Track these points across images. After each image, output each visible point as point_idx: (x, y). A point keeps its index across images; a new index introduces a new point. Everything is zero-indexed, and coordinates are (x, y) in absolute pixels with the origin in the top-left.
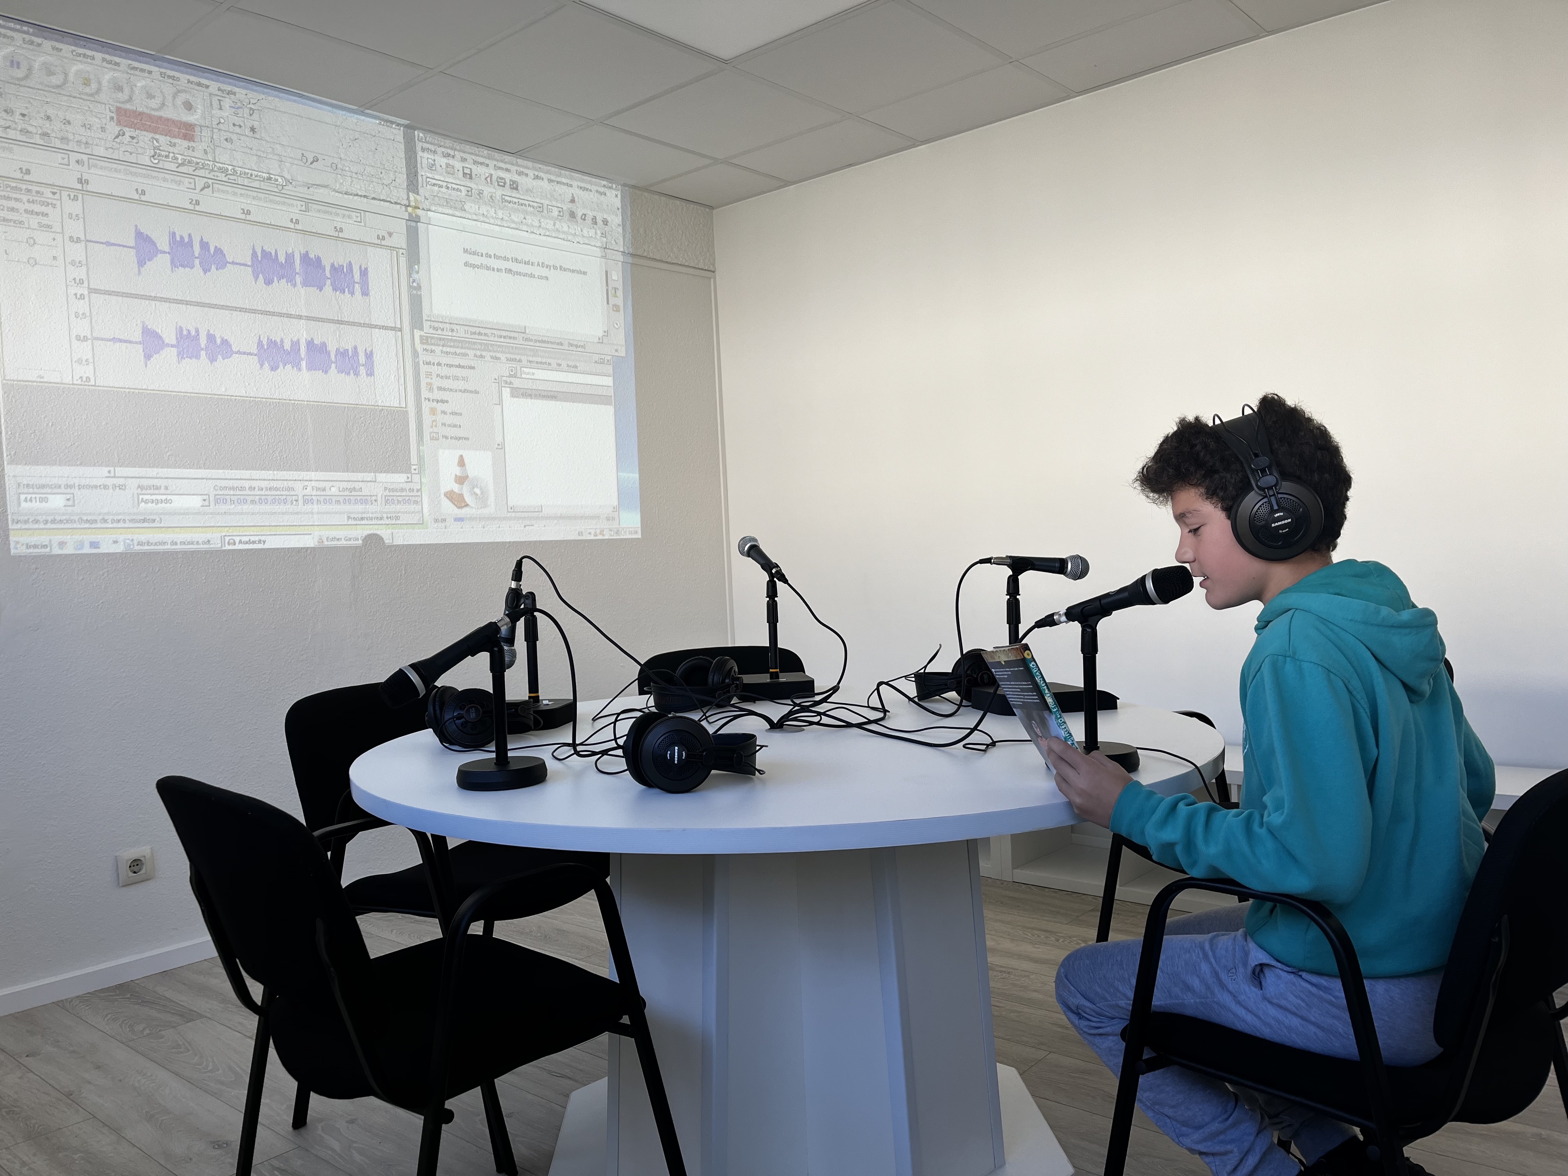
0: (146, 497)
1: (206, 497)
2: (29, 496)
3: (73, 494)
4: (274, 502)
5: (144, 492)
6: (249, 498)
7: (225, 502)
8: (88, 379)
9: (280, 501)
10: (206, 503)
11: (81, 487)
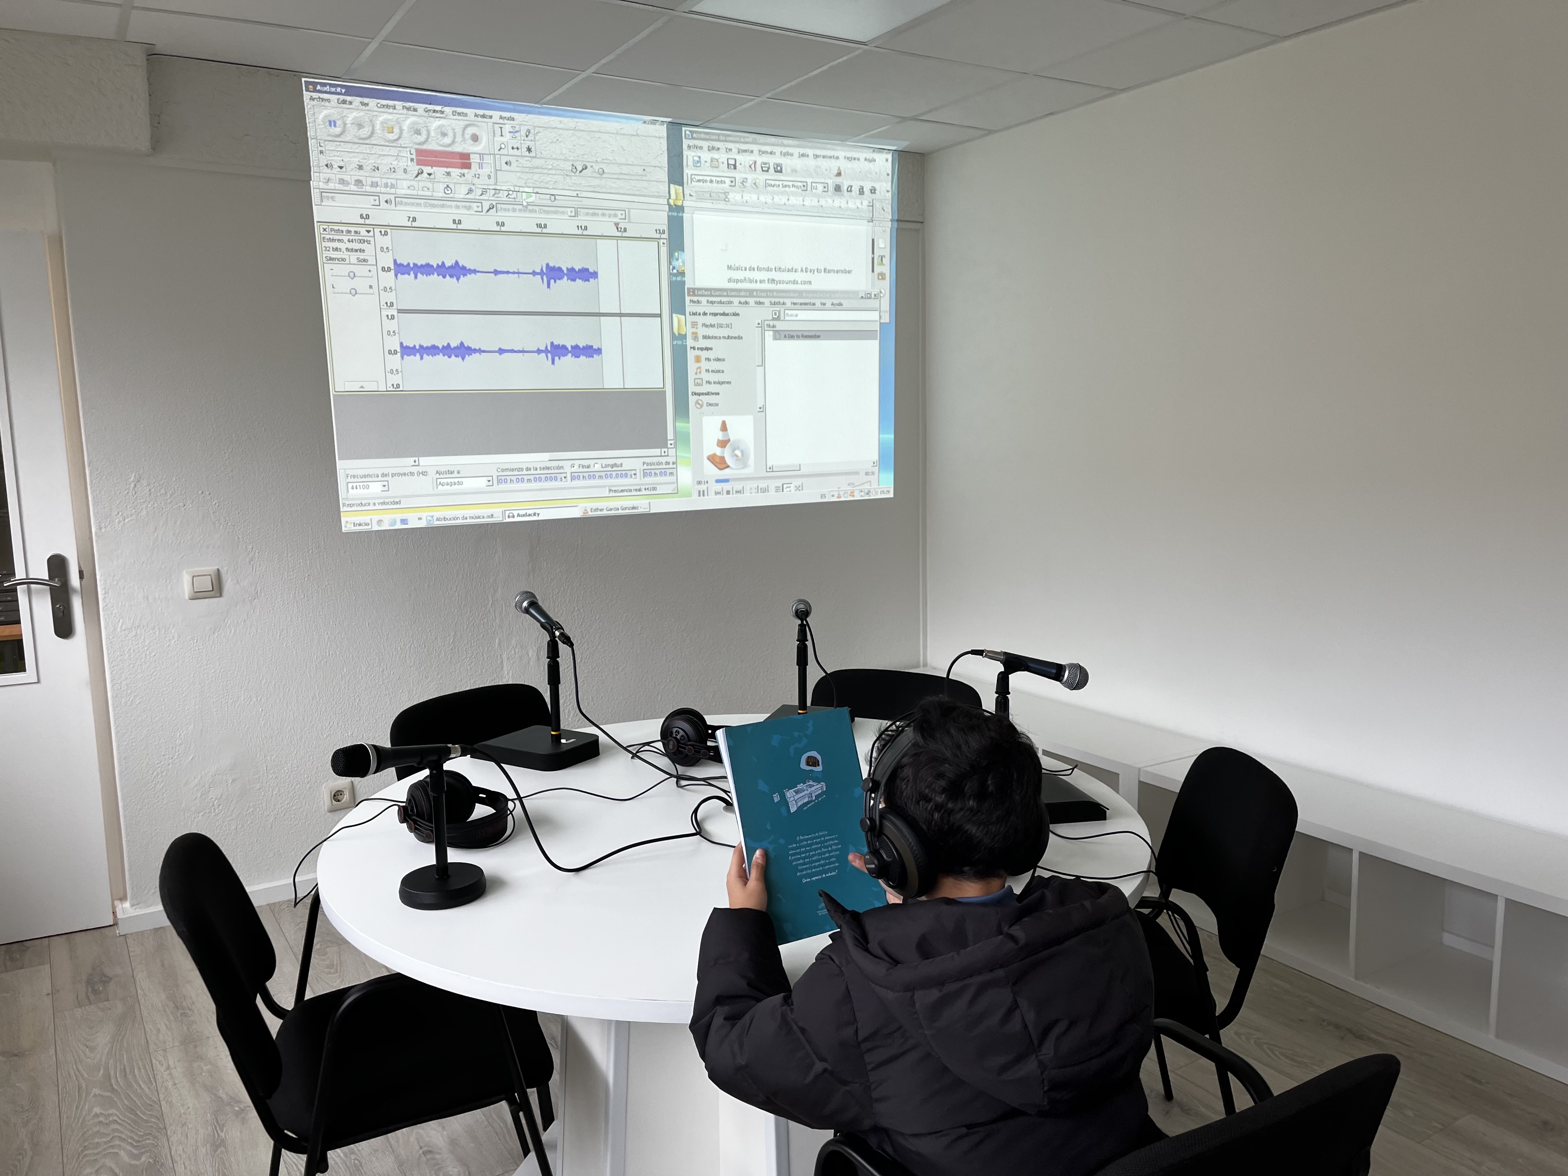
0: (442, 481)
1: (490, 478)
2: (355, 485)
3: (388, 481)
4: (546, 479)
5: (442, 476)
6: (526, 478)
7: (506, 481)
8: (398, 386)
9: (551, 479)
10: (491, 483)
11: (393, 475)
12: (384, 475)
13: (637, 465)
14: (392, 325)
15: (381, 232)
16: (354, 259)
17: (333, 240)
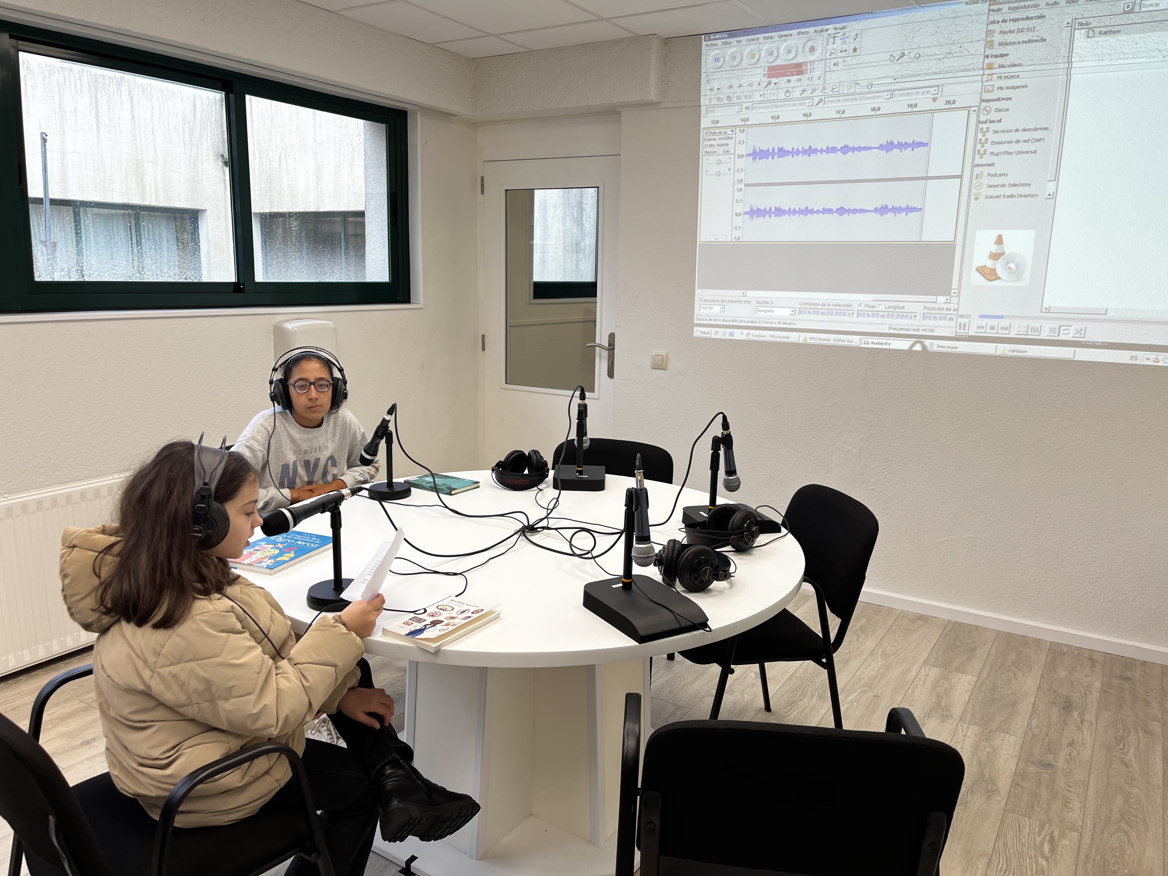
0: (760, 308)
1: (794, 309)
2: (704, 306)
3: (725, 305)
4: (837, 314)
5: (760, 305)
6: (821, 311)
7: (805, 313)
8: (739, 238)
9: (841, 314)
10: (794, 313)
11: (729, 301)
12: (723, 301)
13: (919, 309)
14: (739, 196)
15: (740, 130)
16: (721, 152)
17: (710, 140)
